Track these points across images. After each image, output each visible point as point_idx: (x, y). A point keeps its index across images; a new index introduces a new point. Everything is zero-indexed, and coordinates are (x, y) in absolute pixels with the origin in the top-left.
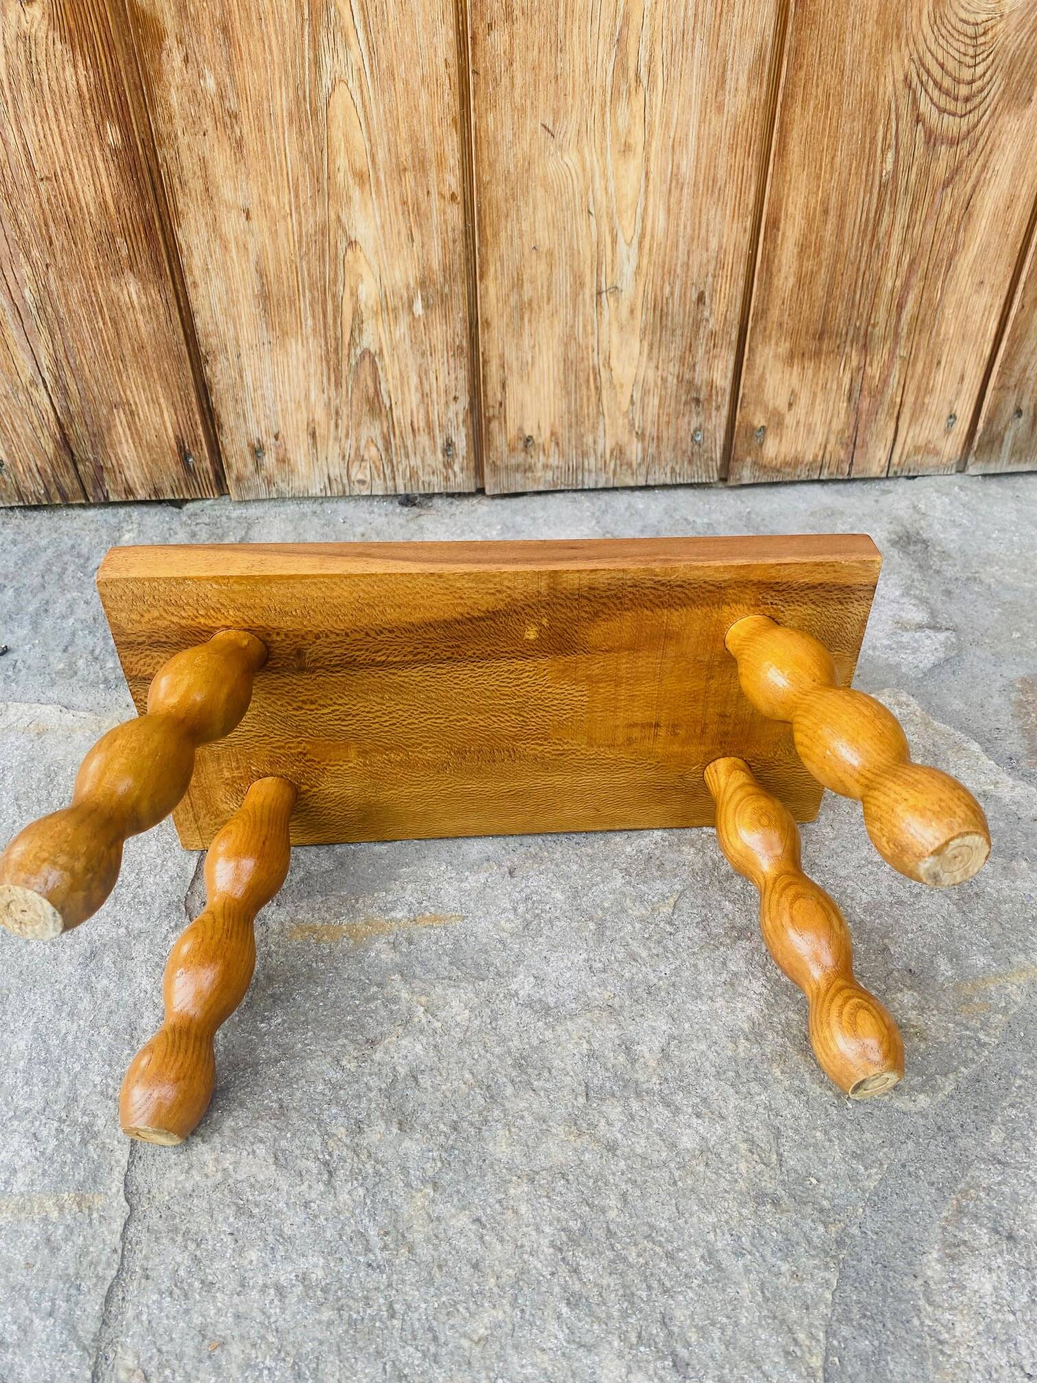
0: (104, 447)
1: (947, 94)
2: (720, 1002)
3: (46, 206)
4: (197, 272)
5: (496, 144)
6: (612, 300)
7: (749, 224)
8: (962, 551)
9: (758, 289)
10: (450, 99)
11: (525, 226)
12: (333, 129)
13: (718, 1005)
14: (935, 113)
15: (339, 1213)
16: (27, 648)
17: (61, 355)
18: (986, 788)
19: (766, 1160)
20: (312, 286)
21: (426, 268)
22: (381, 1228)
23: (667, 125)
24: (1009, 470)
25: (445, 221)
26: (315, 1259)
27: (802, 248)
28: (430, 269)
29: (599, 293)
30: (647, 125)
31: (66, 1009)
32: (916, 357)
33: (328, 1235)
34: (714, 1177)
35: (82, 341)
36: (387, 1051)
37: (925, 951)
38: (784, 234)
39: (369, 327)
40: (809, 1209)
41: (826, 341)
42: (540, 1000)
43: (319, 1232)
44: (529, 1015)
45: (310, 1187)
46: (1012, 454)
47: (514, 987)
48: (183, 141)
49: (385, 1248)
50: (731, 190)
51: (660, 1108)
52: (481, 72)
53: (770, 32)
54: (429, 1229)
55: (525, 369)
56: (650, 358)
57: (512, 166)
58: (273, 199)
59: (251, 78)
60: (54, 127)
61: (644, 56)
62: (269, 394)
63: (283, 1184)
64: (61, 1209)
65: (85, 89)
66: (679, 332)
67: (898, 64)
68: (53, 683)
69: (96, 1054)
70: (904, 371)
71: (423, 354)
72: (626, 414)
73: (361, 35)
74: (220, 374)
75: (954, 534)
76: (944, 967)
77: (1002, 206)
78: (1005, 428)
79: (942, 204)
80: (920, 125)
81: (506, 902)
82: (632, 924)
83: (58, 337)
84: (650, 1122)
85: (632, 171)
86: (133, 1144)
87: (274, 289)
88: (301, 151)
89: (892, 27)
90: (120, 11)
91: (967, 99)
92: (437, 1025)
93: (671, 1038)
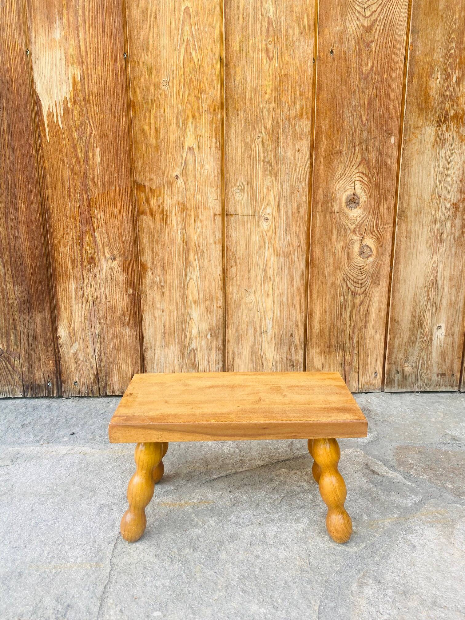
0: (109, 377)
1: (356, 282)
2: (293, 523)
3: (108, 308)
4: (146, 326)
5: (232, 294)
6: (265, 335)
7: (304, 315)
8: (382, 413)
9: (308, 332)
10: (220, 283)
11: (240, 315)
12: (189, 290)
14: (353, 287)
15: (174, 570)
16: (80, 433)
17: (102, 349)
19: (305, 562)
20: (179, 330)
21: (211, 326)
22: (187, 574)
23: (279, 289)
24: (399, 391)
25: (218, 313)
26: (167, 580)
27: (320, 321)
28: (213, 326)
29: (261, 333)
30: (273, 290)
31: (93, 521)
32: (360, 354)
33: (171, 575)
34: (289, 565)
35: (109, 345)
36: (190, 532)
37: (359, 513)
38: (314, 317)
39: (194, 342)
40: (317, 574)
41: (331, 348)
42: (238, 522)
43: (168, 574)
44: (234, 525)
45: (166, 563)
46: (399, 386)
47: (230, 519)
48: (148, 292)
49: (187, 578)
50: (298, 306)
51: (273, 548)
52: (229, 277)
53: (304, 268)
54: (201, 575)
55: (240, 356)
56: (277, 352)
57: (236, 299)
58: (171, 307)
59: (168, 278)
60: (114, 289)
61: (272, 274)
62: (162, 361)
63: (158, 562)
64: (91, 567)
65: (125, 280)
66: (286, 345)
67: (340, 276)
68: (88, 442)
69: (101, 532)
70: (357, 357)
71: (209, 350)
72: (271, 369)
73: (198, 269)
74: (148, 355)
75: (379, 408)
76: (365, 517)
77: (378, 311)
78: (394, 377)
79: (360, 310)
80: (349, 290)
81: (228, 499)
82: (267, 504)
83: (103, 344)
84: (270, 551)
85: (270, 301)
86: (113, 553)
87: (168, 331)
88: (180, 295)
89: (337, 267)
90: (137, 263)
91: (361, 284)
92: (206, 526)
93: (278, 532)
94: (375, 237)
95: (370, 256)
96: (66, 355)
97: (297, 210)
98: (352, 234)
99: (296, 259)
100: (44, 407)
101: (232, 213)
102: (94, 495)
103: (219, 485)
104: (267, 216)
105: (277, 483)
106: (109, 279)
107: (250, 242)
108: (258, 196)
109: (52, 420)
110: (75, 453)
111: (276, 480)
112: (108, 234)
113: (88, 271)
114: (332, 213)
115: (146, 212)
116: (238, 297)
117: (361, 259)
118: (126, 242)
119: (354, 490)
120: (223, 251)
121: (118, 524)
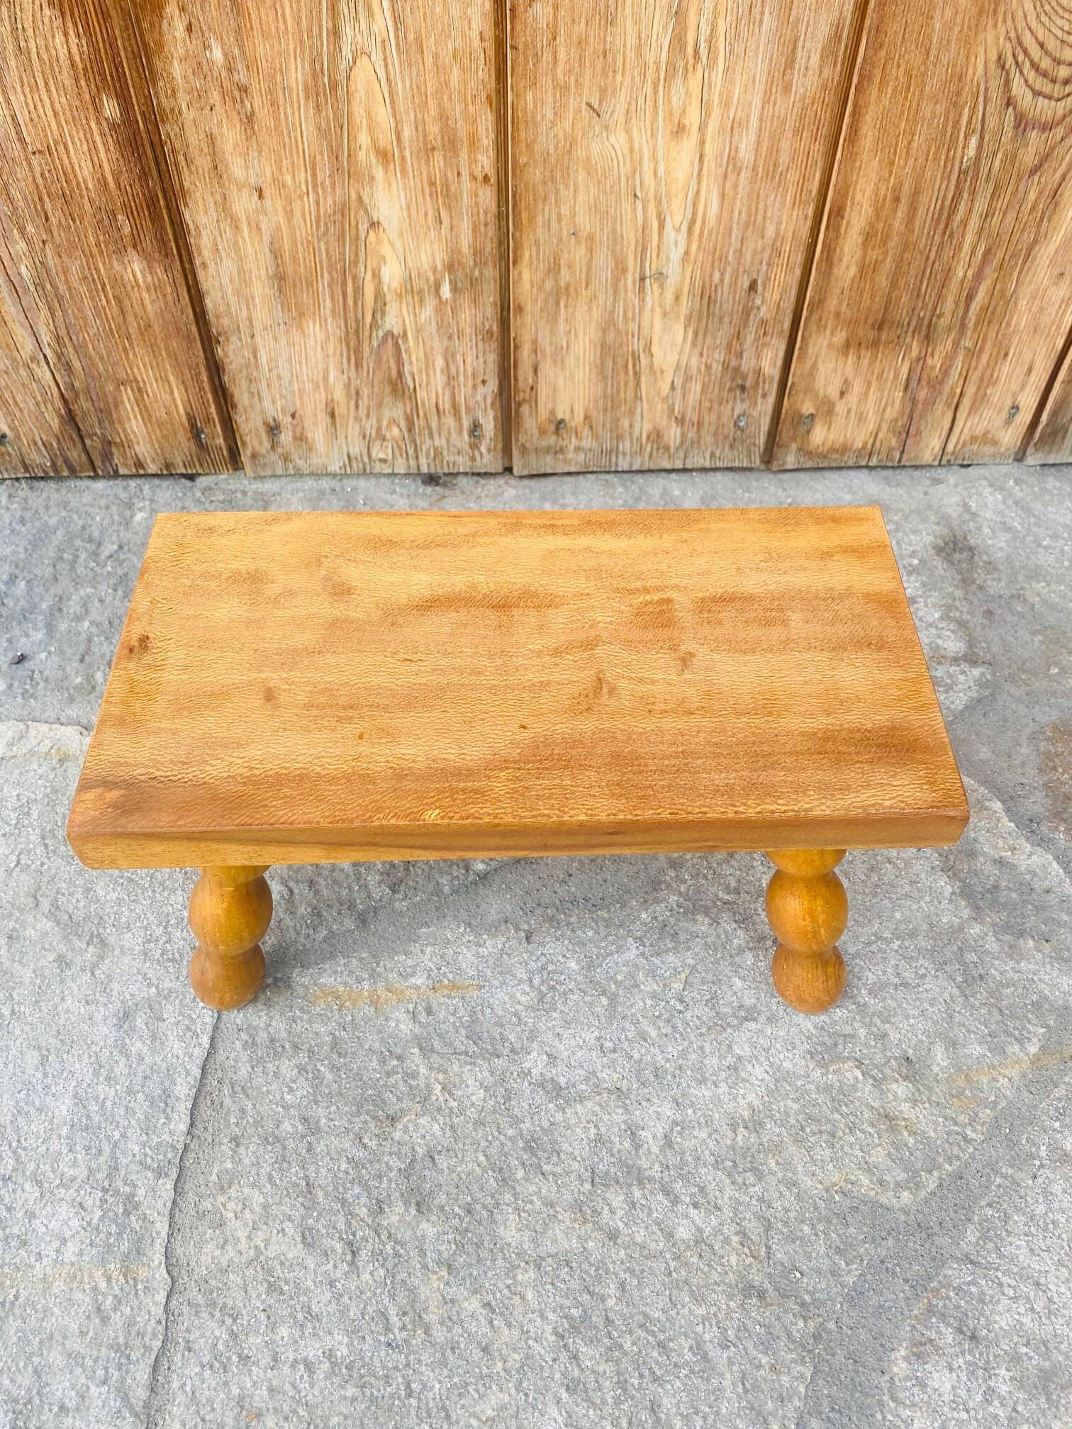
0: (112, 422)
1: (1045, 75)
2: (723, 1088)
3: (40, 181)
4: (206, 253)
5: (535, 124)
6: (655, 286)
7: (810, 211)
8: (1009, 560)
9: (815, 279)
10: (483, 73)
11: (565, 210)
12: (355, 104)
13: (721, 1091)
14: (1028, 93)
15: (362, 1293)
16: (43, 655)
17: (63, 332)
18: (1002, 854)
19: (755, 1254)
20: (331, 268)
21: (455, 251)
22: (400, 1308)
23: (727, 105)
24: (1069, 461)
25: (477, 204)
26: (340, 1337)
27: (868, 237)
28: (459, 252)
29: (642, 279)
30: (705, 105)
31: (104, 1072)
32: (982, 349)
33: (352, 1314)
34: (706, 1269)
35: (85, 318)
36: (406, 1130)
37: (924, 1038)
38: (848, 222)
39: (392, 309)
40: (791, 1304)
41: (886, 331)
42: (552, 1079)
43: (344, 1312)
44: (541, 1096)
45: (335, 1266)
47: (527, 1065)
48: (189, 116)
49: (404, 1328)
50: (793, 176)
51: (660, 1197)
52: (521, 48)
54: (443, 1311)
55: (559, 356)
56: (694, 344)
57: (551, 147)
58: (288, 179)
59: (262, 49)
60: (45, 97)
61: (705, 29)
62: (286, 375)
63: (310, 1262)
64: (109, 1279)
65: (77, 59)
66: (727, 320)
67: (993, 41)
68: (72, 699)
69: (133, 1122)
70: (967, 362)
71: (450, 337)
72: (665, 399)
73: (386, 3)
74: (232, 354)
75: (1003, 539)
76: (940, 1057)
78: (1071, 420)
79: (1026, 193)
80: (1011, 108)
81: (522, 972)
82: (643, 1000)
83: (58, 313)
84: (650, 1211)
85: (685, 153)
86: (172, 1216)
87: (290, 269)
88: (319, 128)
91: (1065, 82)
92: (453, 1104)
93: (675, 1123)
102: (102, 958)
103: (495, 905)
105: (673, 900)
110: (32, 753)
111: (669, 886)
116: (561, 136)
119: (912, 934)
121: (183, 1089)
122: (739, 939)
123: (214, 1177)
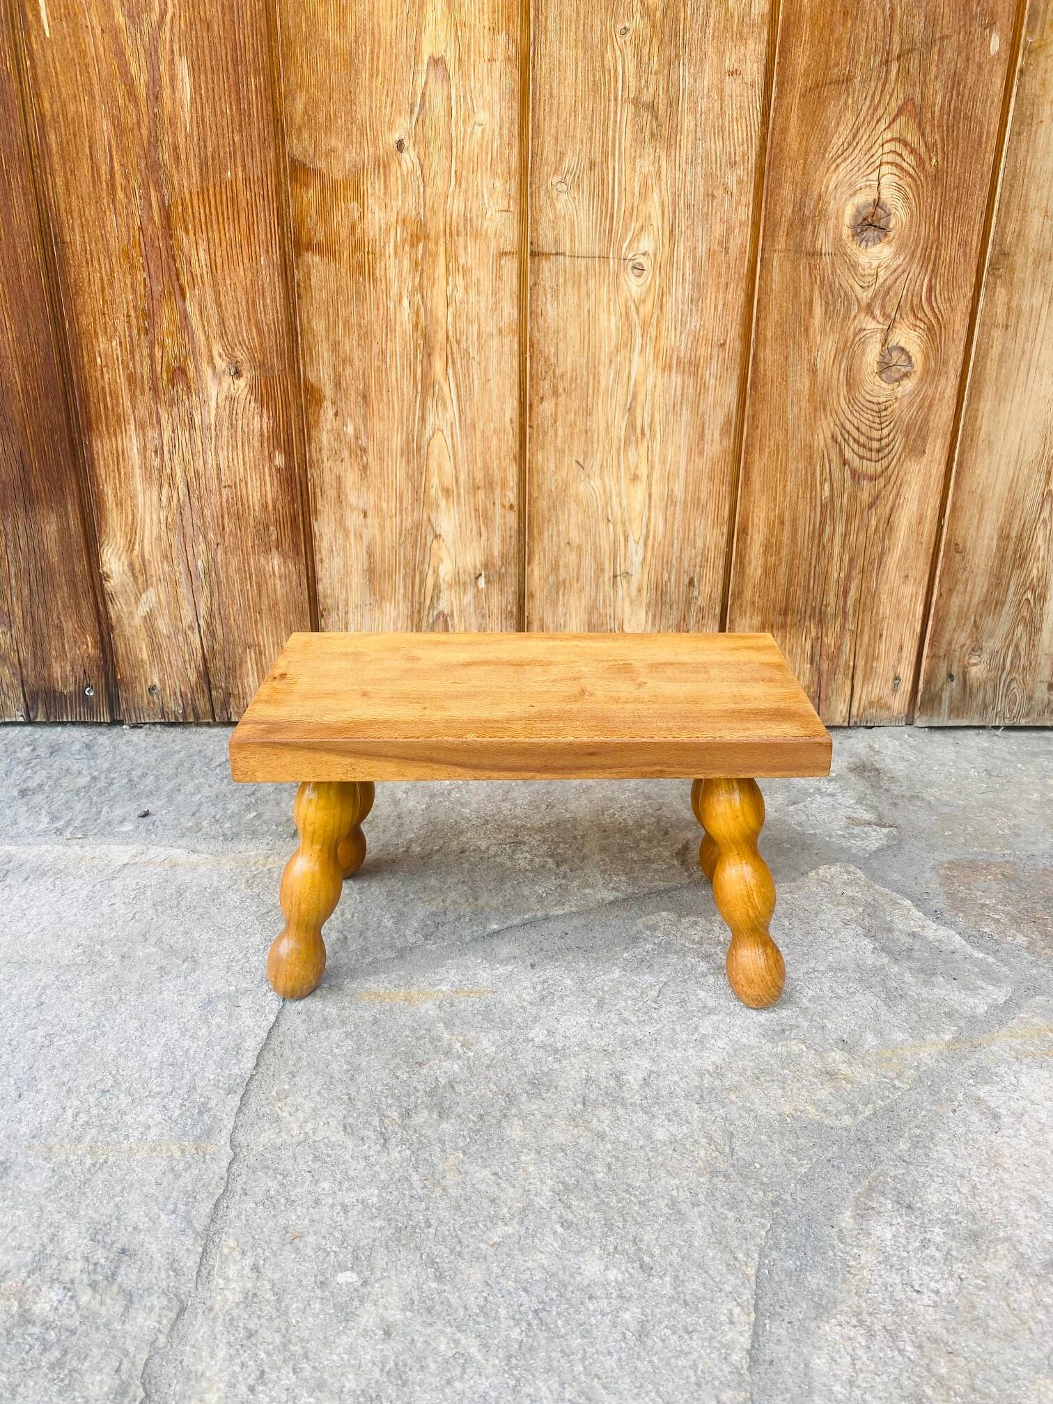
0: (235, 678)
1: (864, 446)
2: (691, 1052)
3: (225, 504)
4: (324, 552)
5: (544, 473)
6: (624, 582)
7: (725, 530)
8: (908, 777)
9: (735, 576)
10: (512, 442)
11: (562, 528)
12: (431, 460)
13: (689, 1054)
14: (857, 460)
15: (391, 1164)
16: (164, 812)
17: (215, 608)
18: (914, 930)
19: (720, 1150)
20: (406, 565)
21: (489, 555)
22: (422, 1176)
23: (664, 462)
24: (950, 724)
25: (505, 524)
26: (372, 1191)
27: (767, 548)
28: (492, 556)
29: (615, 577)
30: (650, 462)
31: (189, 1034)
32: (862, 631)
33: (382, 1177)
34: (679, 1158)
35: (233, 598)
36: (431, 1069)
37: (856, 1029)
38: (752, 537)
39: (445, 596)
40: (752, 1182)
41: (790, 617)
42: (551, 1044)
43: (375, 1175)
44: (540, 1053)
45: (370, 1147)
46: (951, 711)
47: (531, 1036)
48: (327, 465)
49: (425, 1187)
50: (711, 507)
51: (641, 1114)
52: (535, 427)
53: (734, 406)
54: (458, 1178)
56: (653, 624)
57: (554, 488)
58: (384, 505)
59: (378, 427)
60: (240, 453)
61: (647, 419)
63: (349, 1144)
64: (183, 1151)
65: (265, 431)
66: (675, 606)
67: (826, 428)
68: (183, 835)
69: (210, 1062)
70: (853, 641)
71: (483, 616)
73: (455, 402)
75: (901, 765)
76: (870, 1039)
77: (914, 522)
78: (942, 689)
79: (869, 520)
80: (847, 466)
81: (527, 984)
82: (625, 1001)
83: (216, 594)
84: (632, 1123)
85: (640, 490)
86: (237, 1117)
87: (378, 566)
88: (407, 474)
89: (820, 404)
90: (296, 385)
91: (879, 451)
92: (471, 1054)
93: (652, 1072)
94: (922, 326)
95: (906, 375)
96: (125, 621)
97: (720, 244)
98: (862, 315)
99: (712, 381)
100: (77, 746)
101: (547, 250)
102: (194, 970)
103: (505, 950)
104: (641, 259)
105: (649, 947)
106: (225, 428)
107: (592, 331)
108: (619, 202)
109: (94, 778)
110: (149, 862)
111: (645, 940)
112: (219, 305)
113: (171, 406)
114: (815, 254)
115: (319, 244)
116: (560, 480)
117: (883, 384)
118: (266, 328)
119: (843, 969)
120: (522, 354)
121: (252, 1044)
122: (703, 966)
123: (274, 1093)
